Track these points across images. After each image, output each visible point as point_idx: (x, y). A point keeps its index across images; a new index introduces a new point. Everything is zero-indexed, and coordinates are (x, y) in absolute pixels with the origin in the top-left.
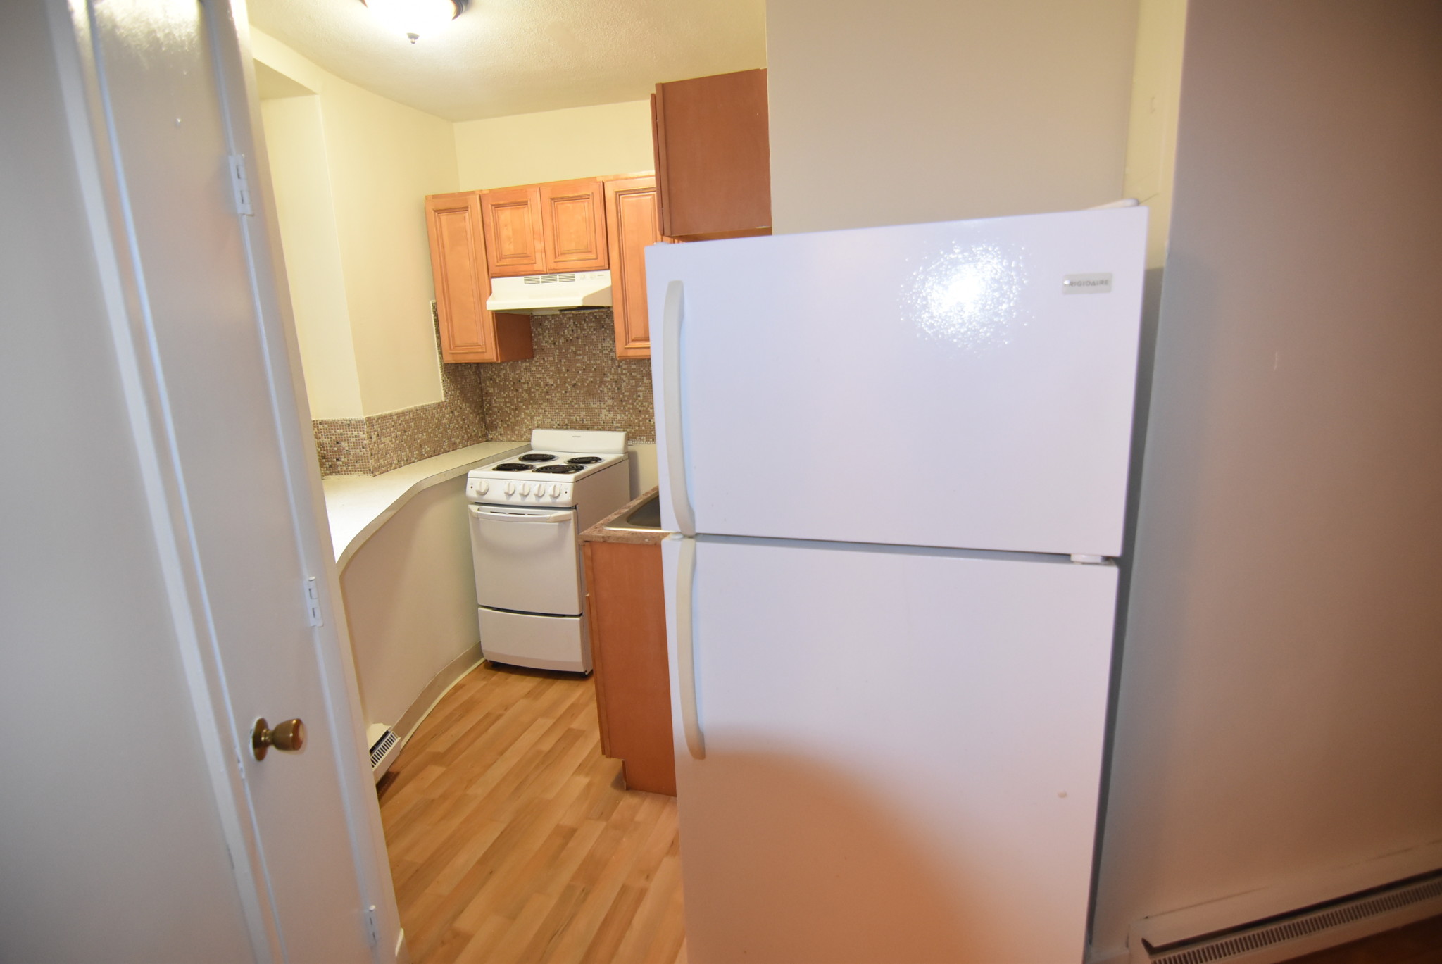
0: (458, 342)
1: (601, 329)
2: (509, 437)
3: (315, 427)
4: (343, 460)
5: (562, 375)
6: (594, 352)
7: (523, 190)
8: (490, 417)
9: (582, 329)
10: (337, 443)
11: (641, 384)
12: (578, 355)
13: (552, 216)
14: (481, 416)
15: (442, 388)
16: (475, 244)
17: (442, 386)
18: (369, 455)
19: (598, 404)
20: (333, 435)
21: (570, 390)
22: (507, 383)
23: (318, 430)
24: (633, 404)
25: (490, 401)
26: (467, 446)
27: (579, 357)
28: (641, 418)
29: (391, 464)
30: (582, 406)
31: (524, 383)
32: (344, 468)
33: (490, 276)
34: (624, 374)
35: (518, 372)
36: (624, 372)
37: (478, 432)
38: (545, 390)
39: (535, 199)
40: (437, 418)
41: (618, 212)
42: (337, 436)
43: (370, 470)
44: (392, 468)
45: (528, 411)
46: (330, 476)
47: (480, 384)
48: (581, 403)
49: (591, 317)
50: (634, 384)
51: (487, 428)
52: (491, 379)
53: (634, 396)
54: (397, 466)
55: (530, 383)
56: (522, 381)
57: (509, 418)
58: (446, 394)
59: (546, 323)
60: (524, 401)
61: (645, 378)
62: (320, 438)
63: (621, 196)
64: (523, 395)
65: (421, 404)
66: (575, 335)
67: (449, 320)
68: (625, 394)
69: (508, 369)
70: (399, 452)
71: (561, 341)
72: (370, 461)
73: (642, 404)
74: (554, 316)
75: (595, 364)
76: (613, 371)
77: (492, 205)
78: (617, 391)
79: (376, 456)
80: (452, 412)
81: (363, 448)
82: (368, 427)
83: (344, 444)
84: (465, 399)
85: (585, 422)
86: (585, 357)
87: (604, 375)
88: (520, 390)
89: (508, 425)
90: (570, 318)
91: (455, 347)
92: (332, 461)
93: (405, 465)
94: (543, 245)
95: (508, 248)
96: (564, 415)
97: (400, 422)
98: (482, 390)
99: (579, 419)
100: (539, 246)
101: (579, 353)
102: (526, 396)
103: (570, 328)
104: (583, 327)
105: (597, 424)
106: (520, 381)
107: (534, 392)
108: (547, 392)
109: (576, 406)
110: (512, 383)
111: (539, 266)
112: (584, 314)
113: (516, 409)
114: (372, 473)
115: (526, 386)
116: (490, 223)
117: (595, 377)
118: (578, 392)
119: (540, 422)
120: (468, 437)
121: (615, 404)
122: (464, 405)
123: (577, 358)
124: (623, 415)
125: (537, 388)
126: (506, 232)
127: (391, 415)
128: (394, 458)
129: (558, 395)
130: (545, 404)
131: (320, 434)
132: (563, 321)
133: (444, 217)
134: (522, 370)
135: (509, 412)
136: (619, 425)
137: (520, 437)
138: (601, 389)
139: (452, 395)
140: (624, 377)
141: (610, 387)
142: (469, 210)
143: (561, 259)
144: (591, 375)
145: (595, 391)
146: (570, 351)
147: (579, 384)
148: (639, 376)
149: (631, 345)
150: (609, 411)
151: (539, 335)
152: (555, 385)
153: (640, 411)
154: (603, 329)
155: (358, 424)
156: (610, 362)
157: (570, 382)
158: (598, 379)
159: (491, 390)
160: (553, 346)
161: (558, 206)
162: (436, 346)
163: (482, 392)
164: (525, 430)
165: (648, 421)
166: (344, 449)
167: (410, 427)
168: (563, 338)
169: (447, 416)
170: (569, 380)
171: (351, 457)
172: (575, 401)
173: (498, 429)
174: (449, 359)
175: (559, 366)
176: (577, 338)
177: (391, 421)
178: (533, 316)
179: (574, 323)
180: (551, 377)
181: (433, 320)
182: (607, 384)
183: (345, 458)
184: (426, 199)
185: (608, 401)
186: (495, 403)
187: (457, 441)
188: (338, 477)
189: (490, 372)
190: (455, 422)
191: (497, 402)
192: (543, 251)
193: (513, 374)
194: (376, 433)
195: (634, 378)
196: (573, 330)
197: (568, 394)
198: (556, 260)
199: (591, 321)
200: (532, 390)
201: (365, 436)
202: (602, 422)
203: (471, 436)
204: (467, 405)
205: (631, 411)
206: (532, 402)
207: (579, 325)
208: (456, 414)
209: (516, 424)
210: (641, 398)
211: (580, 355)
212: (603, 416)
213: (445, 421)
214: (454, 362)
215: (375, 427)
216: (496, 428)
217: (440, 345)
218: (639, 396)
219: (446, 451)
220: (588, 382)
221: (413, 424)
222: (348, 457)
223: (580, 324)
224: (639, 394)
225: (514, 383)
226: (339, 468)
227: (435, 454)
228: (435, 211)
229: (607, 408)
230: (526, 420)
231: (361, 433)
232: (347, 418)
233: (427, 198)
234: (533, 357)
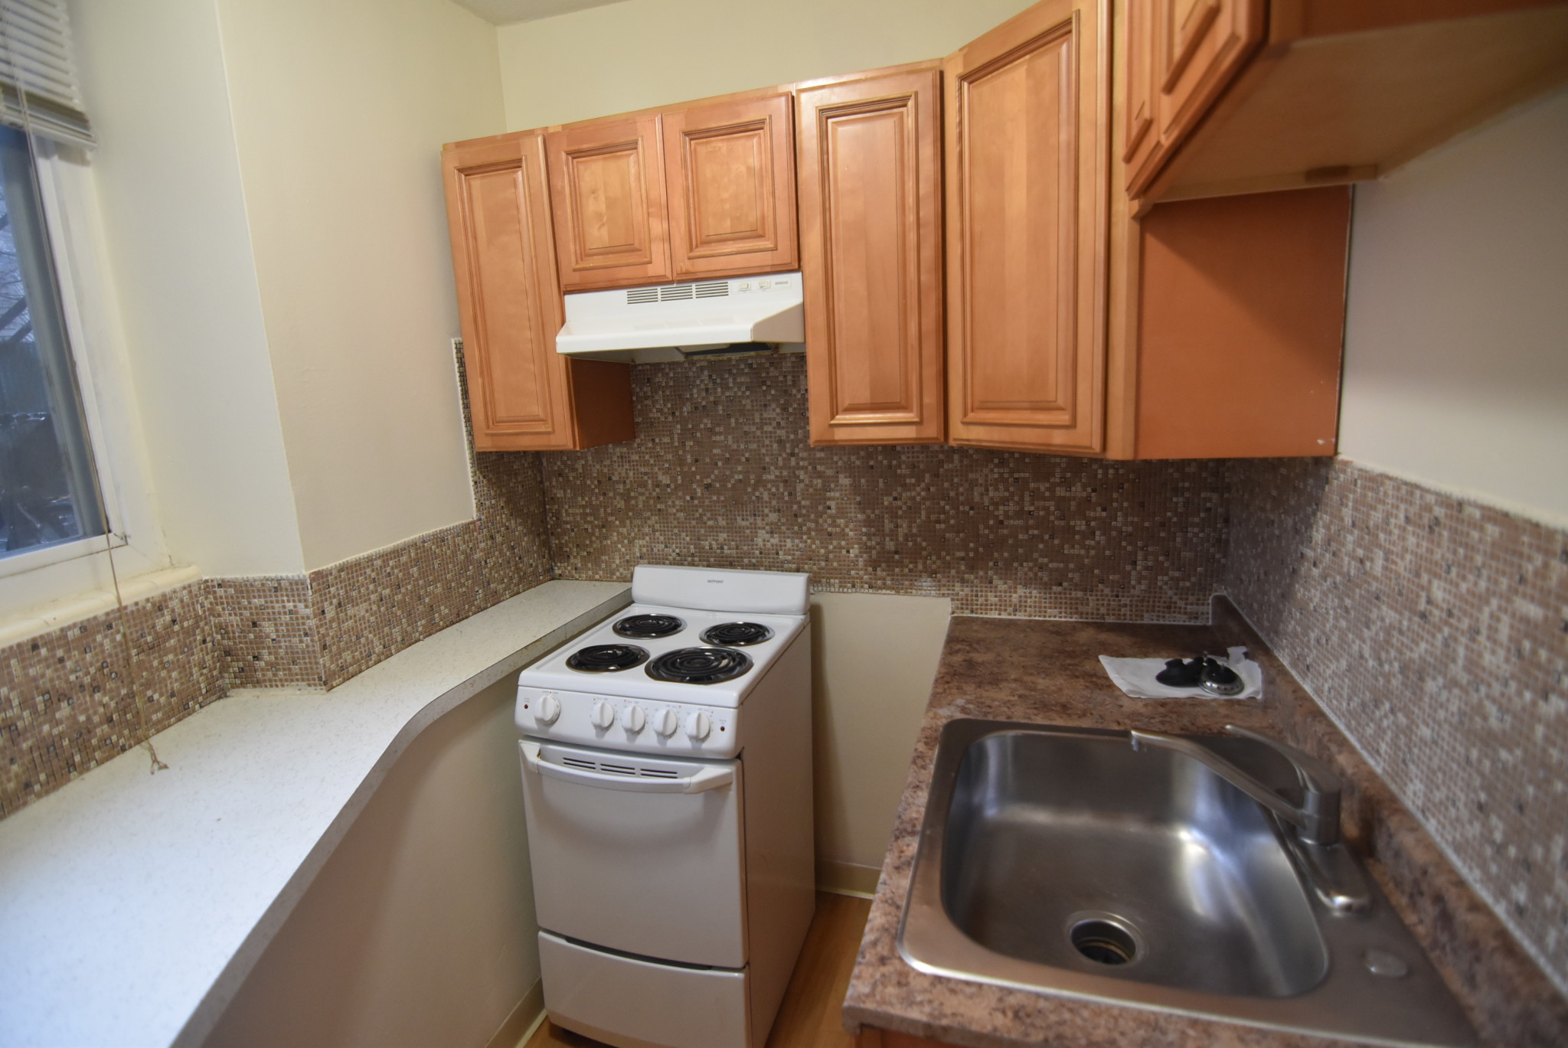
0: (502, 413)
1: (760, 387)
2: (590, 573)
3: (209, 593)
4: (266, 657)
5: (686, 469)
6: (746, 428)
7: (629, 120)
8: (558, 539)
9: (726, 387)
10: (255, 624)
11: (832, 486)
12: (717, 434)
13: (686, 167)
14: (543, 537)
15: (474, 497)
16: (533, 230)
17: (473, 492)
18: (318, 648)
19: (751, 520)
20: (245, 609)
21: (699, 494)
22: (588, 482)
23: (215, 598)
24: (817, 522)
25: (558, 512)
26: (518, 593)
27: (718, 438)
28: (831, 547)
29: (369, 655)
30: (722, 522)
31: (617, 482)
32: (270, 674)
33: (563, 289)
34: (802, 468)
35: (607, 463)
36: (801, 463)
37: (537, 566)
38: (654, 494)
39: (651, 139)
40: (464, 552)
41: (824, 152)
42: (254, 611)
43: (320, 679)
44: (370, 663)
45: (624, 530)
46: (242, 690)
47: (541, 482)
48: (720, 518)
49: (742, 366)
50: (820, 486)
51: (551, 558)
52: (560, 475)
53: (820, 508)
54: (382, 657)
55: (628, 481)
56: (614, 478)
57: (591, 542)
58: (480, 505)
59: (659, 378)
60: (616, 512)
61: (841, 476)
62: (219, 615)
63: (830, 121)
64: (615, 502)
65: (432, 531)
66: (712, 399)
67: (486, 374)
68: (803, 503)
69: (590, 458)
70: (386, 629)
71: (685, 409)
72: (321, 661)
73: (834, 522)
74: (673, 365)
75: (747, 450)
76: (780, 463)
77: (568, 154)
78: (786, 498)
79: (334, 648)
80: (492, 538)
81: (306, 635)
82: (315, 592)
83: (268, 628)
84: (516, 512)
85: (726, 551)
86: (730, 438)
87: (764, 468)
88: (611, 494)
89: (589, 553)
90: (702, 369)
91: (496, 422)
92: (244, 660)
93: (398, 651)
94: (665, 226)
95: (598, 235)
96: (688, 539)
97: (388, 570)
98: (544, 494)
99: (715, 546)
100: (658, 227)
101: (717, 429)
102: (621, 504)
103: (703, 386)
104: (727, 384)
105: (749, 555)
106: (610, 479)
107: (635, 498)
108: (659, 498)
109: (710, 523)
110: (596, 482)
111: (658, 266)
112: (730, 360)
113: (603, 526)
114: (325, 683)
115: (621, 486)
116: (563, 187)
117: (746, 473)
118: (715, 498)
119: (644, 550)
120: (520, 577)
121: (783, 520)
122: (512, 522)
123: (714, 438)
124: (797, 541)
125: (640, 490)
126: (593, 206)
127: (370, 560)
128: (376, 642)
129: (677, 503)
130: (654, 518)
131: (219, 608)
132: (691, 374)
133: (477, 182)
134: (615, 458)
135: (590, 530)
136: (790, 558)
137: (609, 576)
138: (757, 494)
139: (492, 506)
140: (802, 474)
141: (774, 490)
142: (524, 164)
143: (698, 254)
144: (740, 468)
145: (746, 498)
146: (702, 426)
147: (718, 485)
148: (829, 472)
149: (842, 418)
150: (771, 533)
151: (646, 398)
152: (672, 486)
153: (830, 534)
154: (764, 388)
155: (295, 587)
156: (775, 445)
157: (701, 480)
158: (752, 477)
159: (560, 494)
160: (670, 419)
161: (699, 148)
162: (463, 420)
163: (544, 497)
164: (618, 562)
165: (844, 552)
166: (268, 636)
167: (409, 576)
168: (688, 404)
169: (482, 545)
170: (698, 477)
171: (282, 651)
172: (709, 515)
173: (572, 560)
174: (485, 444)
175: (680, 452)
176: (716, 403)
177: (368, 571)
178: (636, 366)
179: (710, 376)
180: (666, 472)
181: (458, 375)
182: (769, 486)
183: (270, 653)
184: (445, 149)
185: (770, 515)
186: (568, 514)
187: (501, 587)
188: (257, 691)
189: (559, 463)
190: (497, 553)
191: (570, 514)
192: (666, 237)
193: (598, 467)
194: (335, 601)
195: (820, 475)
196: (707, 390)
197: (696, 502)
198: (692, 254)
199: (741, 373)
200: (632, 494)
201: (309, 611)
202: (757, 552)
203: (525, 574)
204: (519, 521)
205: (813, 533)
206: (630, 514)
207: (718, 381)
208: (499, 539)
209: (603, 551)
210: (833, 511)
211: (720, 434)
212: (759, 541)
213: (478, 555)
214: (494, 450)
215: (332, 589)
216: (568, 557)
217: (468, 419)
218: (829, 508)
219: (480, 609)
220: (733, 481)
221: (415, 569)
222: (276, 653)
223: (722, 379)
224: (828, 503)
225: (599, 482)
226: (259, 675)
227: (459, 617)
228: (460, 170)
229: (767, 527)
230: (620, 546)
231: (301, 605)
232: (273, 575)
233: (446, 147)
234: (635, 437)
